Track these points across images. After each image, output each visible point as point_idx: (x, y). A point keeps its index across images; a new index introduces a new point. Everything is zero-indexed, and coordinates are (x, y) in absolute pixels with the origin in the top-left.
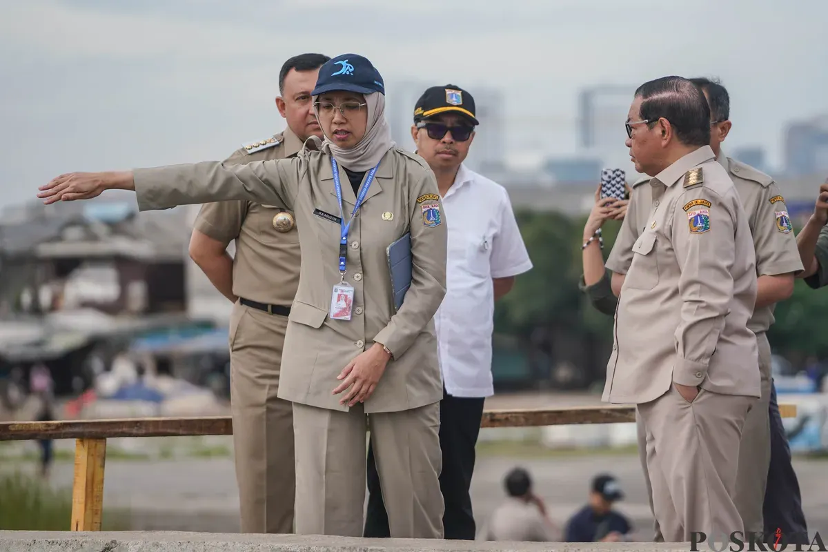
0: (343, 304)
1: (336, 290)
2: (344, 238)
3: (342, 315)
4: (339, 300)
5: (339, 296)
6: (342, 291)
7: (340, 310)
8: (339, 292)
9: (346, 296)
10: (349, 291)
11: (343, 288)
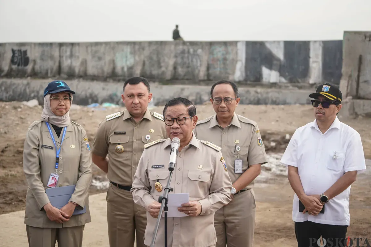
0: (53, 182)
1: (52, 175)
2: (58, 155)
3: (52, 186)
4: (52, 180)
5: (53, 178)
6: (54, 176)
7: (51, 184)
8: (53, 176)
9: (55, 179)
10: (57, 177)
11: (54, 175)
